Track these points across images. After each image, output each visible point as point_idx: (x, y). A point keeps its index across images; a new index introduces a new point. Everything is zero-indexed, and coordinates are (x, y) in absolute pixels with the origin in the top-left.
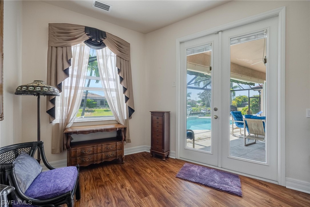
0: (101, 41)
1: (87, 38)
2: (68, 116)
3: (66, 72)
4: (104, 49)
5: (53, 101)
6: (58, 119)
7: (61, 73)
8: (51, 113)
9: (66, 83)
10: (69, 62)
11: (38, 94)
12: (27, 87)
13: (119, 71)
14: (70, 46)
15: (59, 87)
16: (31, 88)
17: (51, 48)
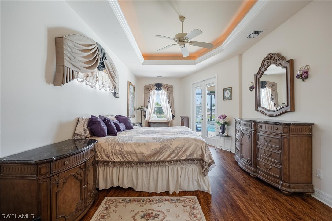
0: (161, 88)
1: (156, 88)
2: (150, 117)
3: (149, 102)
4: (162, 90)
5: (145, 112)
6: (147, 119)
7: (147, 102)
8: (145, 116)
9: (149, 106)
10: (150, 98)
11: (142, 110)
12: (139, 108)
13: (168, 99)
14: (150, 92)
15: (147, 107)
16: (140, 109)
17: (145, 94)
